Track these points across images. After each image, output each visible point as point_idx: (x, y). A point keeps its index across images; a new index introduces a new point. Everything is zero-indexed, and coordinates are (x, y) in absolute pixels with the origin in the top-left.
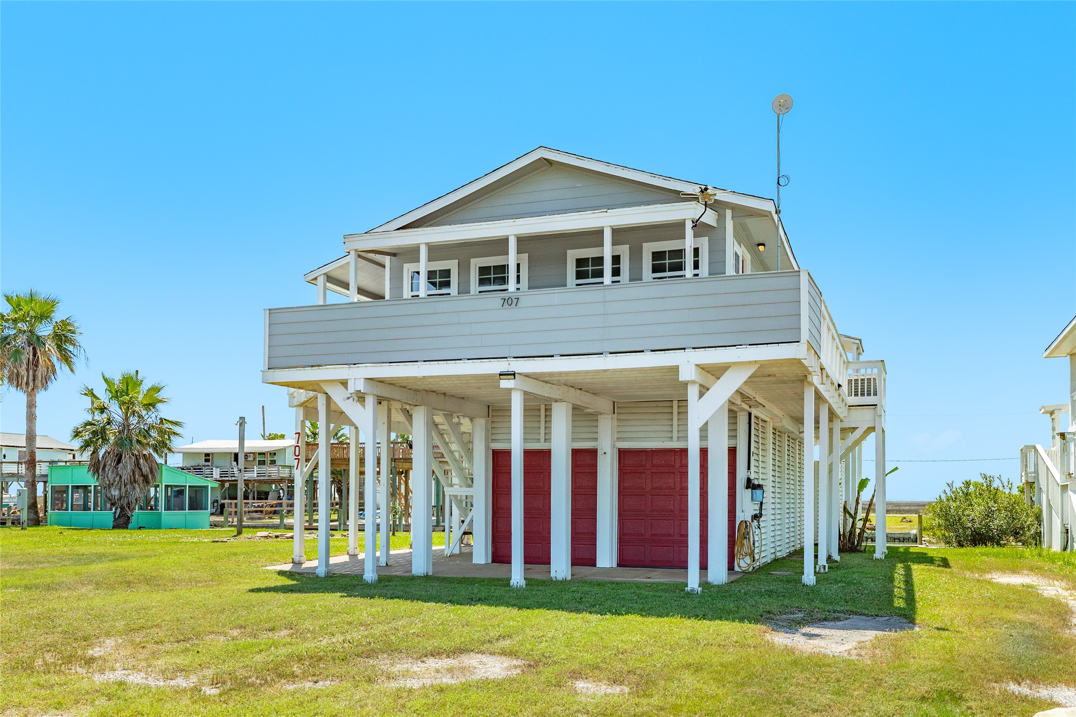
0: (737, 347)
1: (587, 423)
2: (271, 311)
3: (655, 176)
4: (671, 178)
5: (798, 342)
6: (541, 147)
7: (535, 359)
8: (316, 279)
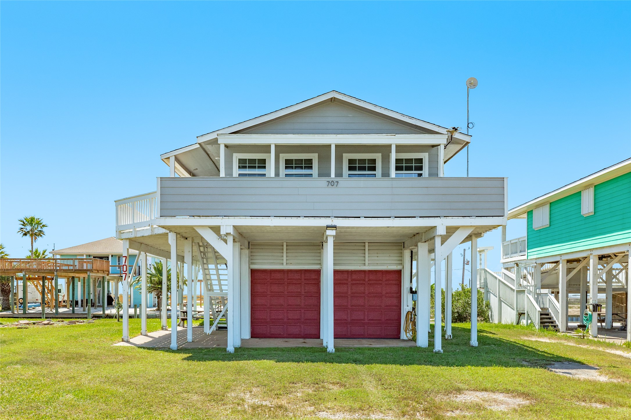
0: (470, 217)
1: (313, 254)
2: (162, 179)
3: (404, 116)
4: (413, 118)
5: (503, 216)
6: (333, 91)
7: (350, 218)
8: (169, 158)
